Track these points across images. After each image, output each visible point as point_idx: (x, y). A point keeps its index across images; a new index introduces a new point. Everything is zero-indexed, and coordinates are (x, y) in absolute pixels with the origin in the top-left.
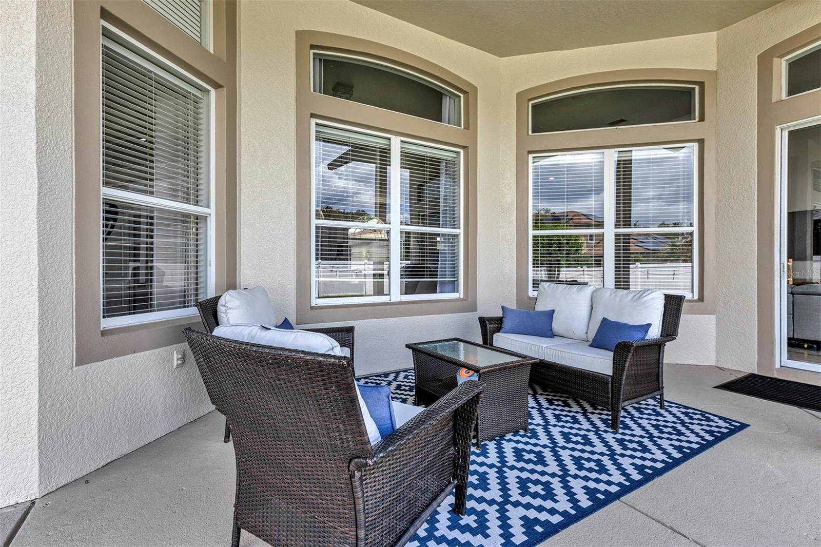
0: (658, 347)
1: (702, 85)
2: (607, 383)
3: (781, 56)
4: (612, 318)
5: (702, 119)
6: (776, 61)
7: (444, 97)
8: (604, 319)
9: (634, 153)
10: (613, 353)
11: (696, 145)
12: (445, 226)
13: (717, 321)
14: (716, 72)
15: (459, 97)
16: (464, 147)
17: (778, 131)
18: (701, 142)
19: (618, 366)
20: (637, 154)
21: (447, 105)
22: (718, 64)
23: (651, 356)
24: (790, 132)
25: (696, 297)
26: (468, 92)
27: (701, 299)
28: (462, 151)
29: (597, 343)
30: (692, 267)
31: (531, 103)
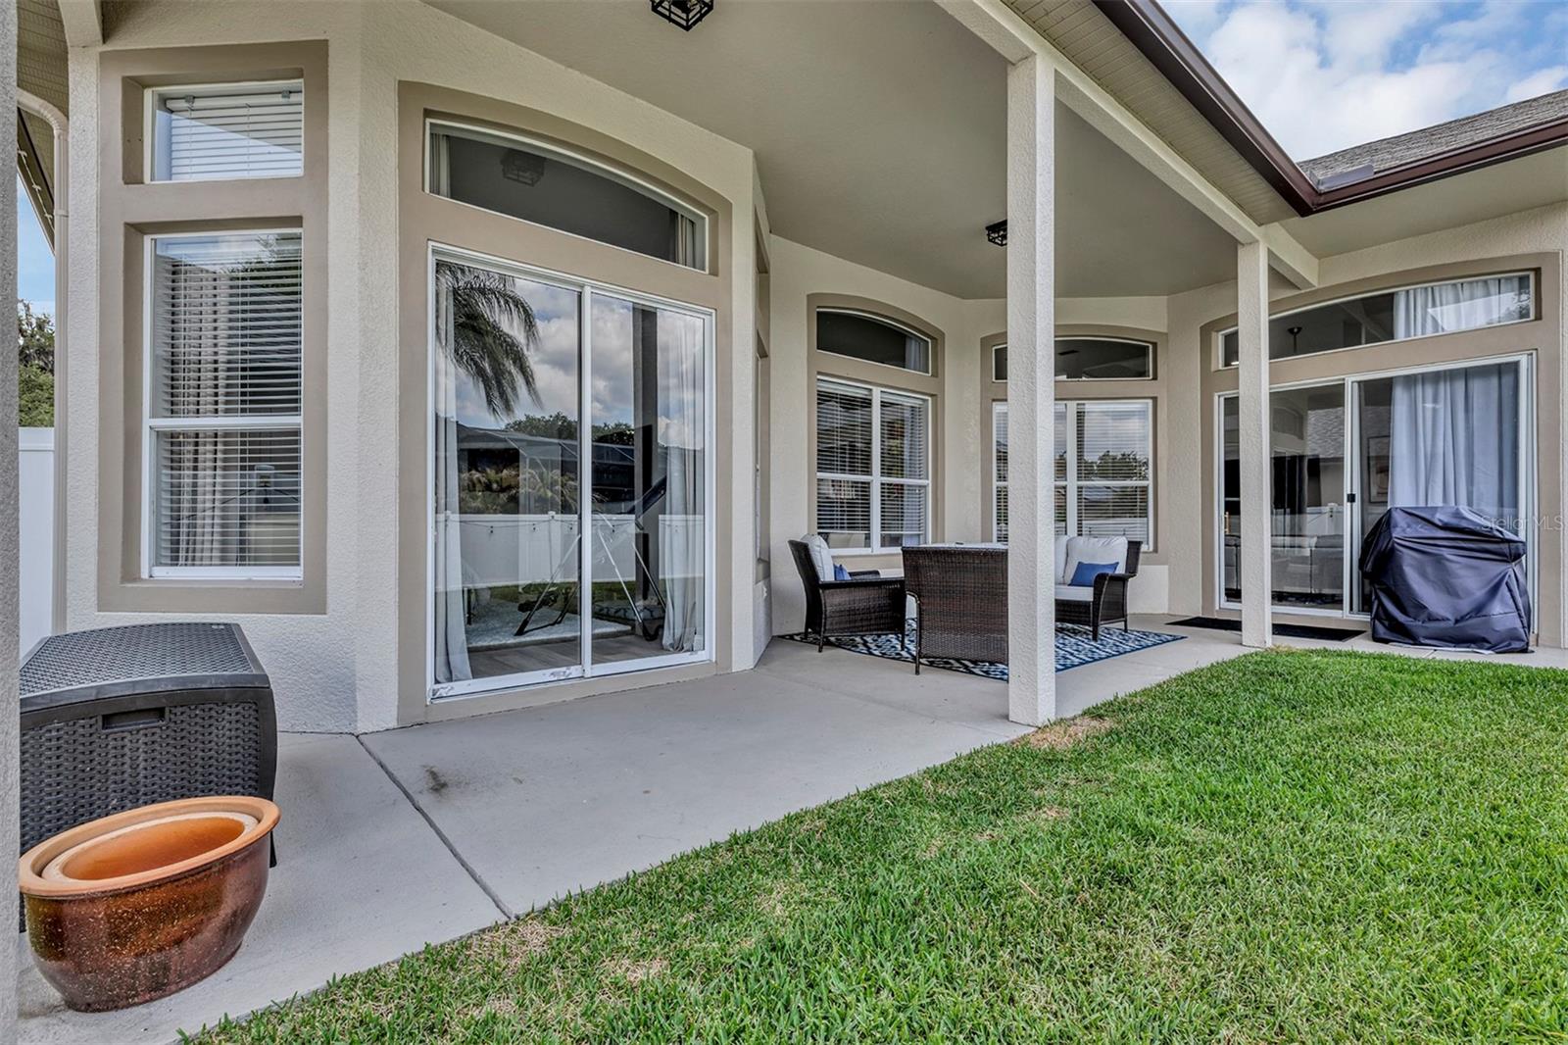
0: (1122, 580)
1: (1155, 345)
2: (1089, 606)
3: (1218, 331)
4: (1086, 561)
5: (1155, 378)
6: (1214, 334)
7: (908, 341)
8: (1079, 563)
9: (1087, 406)
10: (1092, 589)
11: (1150, 401)
12: (910, 476)
13: (1169, 569)
14: (1166, 334)
15: (927, 342)
16: (932, 395)
17: (1216, 398)
18: (1155, 399)
19: (1097, 595)
20: (1089, 406)
21: (912, 349)
22: (1169, 326)
23: (1117, 587)
24: (1225, 399)
25: (1151, 549)
26: (936, 338)
27: (1156, 550)
28: (930, 398)
29: (1075, 583)
30: (1148, 523)
31: (994, 348)
